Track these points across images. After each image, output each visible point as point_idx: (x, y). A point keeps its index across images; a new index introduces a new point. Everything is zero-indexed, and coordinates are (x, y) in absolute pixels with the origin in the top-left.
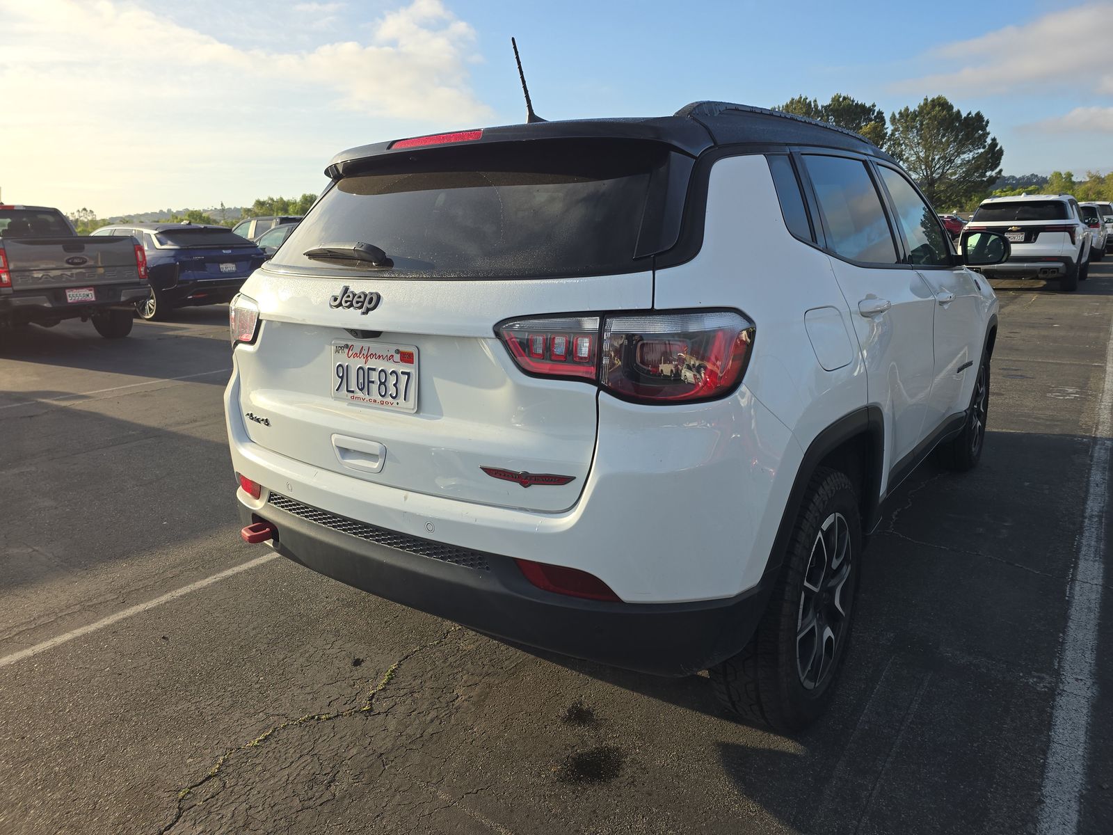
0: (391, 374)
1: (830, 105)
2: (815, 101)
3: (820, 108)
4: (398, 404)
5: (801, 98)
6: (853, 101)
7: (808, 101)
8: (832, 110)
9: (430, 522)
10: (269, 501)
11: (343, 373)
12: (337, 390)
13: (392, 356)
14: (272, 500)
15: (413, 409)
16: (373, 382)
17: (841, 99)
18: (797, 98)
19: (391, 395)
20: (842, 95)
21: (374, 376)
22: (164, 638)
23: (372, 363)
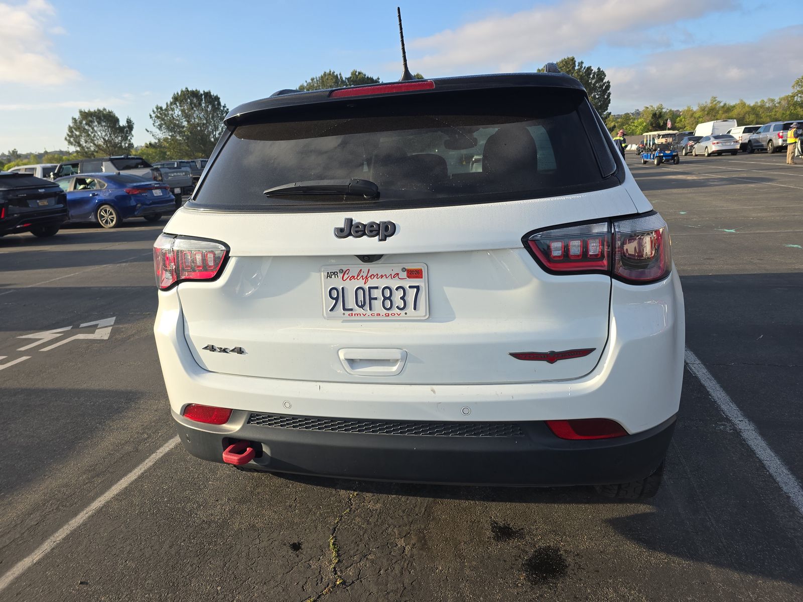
0: (397, 289)
1: (350, 78)
2: (340, 74)
3: (344, 79)
4: (406, 314)
5: (330, 71)
6: (365, 75)
7: (335, 74)
8: (352, 81)
9: (466, 407)
10: (248, 422)
11: (337, 296)
12: (331, 310)
13: (398, 274)
14: (252, 421)
15: (425, 316)
16: (376, 299)
17: (357, 74)
18: (328, 71)
19: (397, 307)
20: (358, 71)
21: (377, 293)
22: (81, 583)
23: (372, 283)
